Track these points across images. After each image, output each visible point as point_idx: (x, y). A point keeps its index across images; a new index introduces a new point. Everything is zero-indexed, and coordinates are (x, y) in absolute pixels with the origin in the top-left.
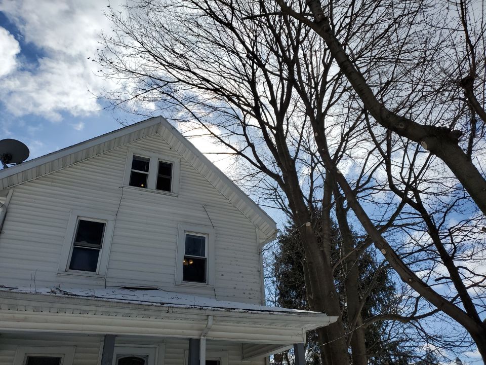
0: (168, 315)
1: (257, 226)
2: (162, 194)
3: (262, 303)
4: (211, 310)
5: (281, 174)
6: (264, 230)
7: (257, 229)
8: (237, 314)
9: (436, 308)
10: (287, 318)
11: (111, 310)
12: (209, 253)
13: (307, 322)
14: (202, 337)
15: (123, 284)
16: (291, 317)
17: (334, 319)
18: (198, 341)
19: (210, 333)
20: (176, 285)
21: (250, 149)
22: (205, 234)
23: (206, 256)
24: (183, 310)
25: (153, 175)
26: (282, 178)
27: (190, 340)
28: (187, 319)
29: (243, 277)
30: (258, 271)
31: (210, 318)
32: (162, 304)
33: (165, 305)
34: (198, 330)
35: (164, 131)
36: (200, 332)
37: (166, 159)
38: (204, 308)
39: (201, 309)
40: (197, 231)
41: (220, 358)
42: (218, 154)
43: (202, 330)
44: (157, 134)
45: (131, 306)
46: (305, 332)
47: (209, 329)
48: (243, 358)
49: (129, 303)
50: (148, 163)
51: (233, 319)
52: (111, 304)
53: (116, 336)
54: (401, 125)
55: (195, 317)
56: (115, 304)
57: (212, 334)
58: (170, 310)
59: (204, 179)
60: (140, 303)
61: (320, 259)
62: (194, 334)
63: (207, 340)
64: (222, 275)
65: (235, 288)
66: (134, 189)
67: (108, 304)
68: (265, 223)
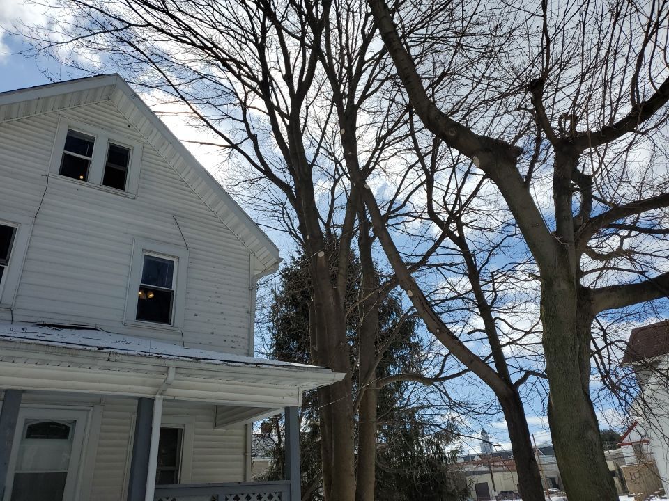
0: (108, 364)
1: (252, 252)
2: (111, 194)
3: (249, 353)
4: (174, 360)
5: (292, 184)
6: (261, 258)
7: (252, 257)
8: (211, 367)
9: (466, 368)
10: (278, 373)
11: (17, 353)
12: (178, 284)
13: (306, 379)
14: (158, 396)
15: (39, 320)
16: (284, 372)
17: (340, 376)
18: (151, 401)
19: (170, 391)
20: (125, 325)
21: (250, 141)
22: (175, 257)
23: (174, 288)
24: (133, 358)
25: (98, 163)
26: (293, 189)
27: (140, 399)
28: (137, 371)
29: (225, 319)
30: (248, 312)
31: (172, 371)
32: (101, 348)
33: (106, 350)
34: (153, 386)
35: (120, 98)
36: (157, 389)
37: (121, 141)
38: (163, 356)
39: (158, 357)
40: (162, 252)
41: (184, 425)
42: (202, 143)
43: (158, 386)
44: (110, 102)
45: (50, 350)
46: (301, 391)
47: (169, 385)
48: (216, 426)
49: (47, 345)
50: (92, 145)
51: (204, 373)
52: (17, 345)
53: (24, 391)
54: (452, 132)
55: (150, 368)
56: (24, 346)
57: (173, 393)
58: (112, 358)
59: (178, 177)
60: (65, 345)
61: (332, 300)
62: (146, 392)
63: (164, 400)
64: (196, 315)
65: (213, 333)
66: (66, 180)
67: (12, 345)
68: (264, 249)
